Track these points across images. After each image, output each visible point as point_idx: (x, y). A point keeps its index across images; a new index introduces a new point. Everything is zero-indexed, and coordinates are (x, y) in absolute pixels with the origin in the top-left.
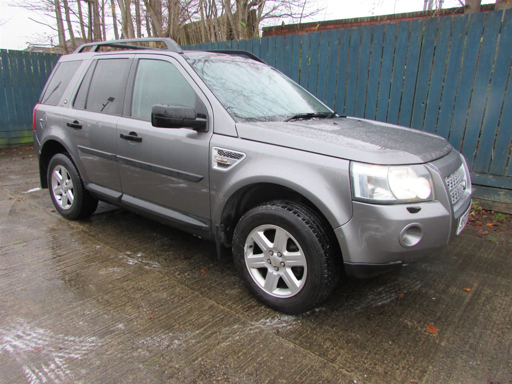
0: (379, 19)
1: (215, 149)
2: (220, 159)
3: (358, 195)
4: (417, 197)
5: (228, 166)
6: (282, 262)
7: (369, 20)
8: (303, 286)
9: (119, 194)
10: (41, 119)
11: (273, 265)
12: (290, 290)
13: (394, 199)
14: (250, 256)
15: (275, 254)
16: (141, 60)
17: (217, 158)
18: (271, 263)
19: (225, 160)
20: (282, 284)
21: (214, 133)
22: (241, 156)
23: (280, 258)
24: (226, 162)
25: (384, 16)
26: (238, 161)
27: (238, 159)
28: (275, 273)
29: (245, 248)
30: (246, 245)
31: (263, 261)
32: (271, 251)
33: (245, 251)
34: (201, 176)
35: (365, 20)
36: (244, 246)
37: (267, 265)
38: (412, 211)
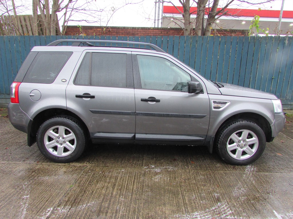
0: (137, 29)
7: (131, 28)
25: (139, 28)
35: (130, 28)
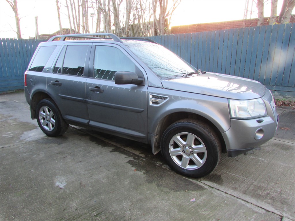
1: (151, 95)
2: (154, 100)
3: (233, 116)
4: (260, 115)
5: (158, 103)
6: (191, 151)
8: (204, 162)
9: (88, 121)
10: (31, 80)
11: (186, 153)
12: (197, 165)
13: (250, 117)
14: (172, 149)
15: (187, 147)
16: (97, 46)
17: (152, 100)
18: (185, 152)
19: (157, 101)
20: (192, 163)
21: (148, 86)
22: (166, 98)
23: (190, 149)
24: (158, 101)
26: (165, 101)
27: (165, 100)
28: (188, 157)
29: (170, 146)
30: (170, 144)
31: (180, 152)
32: (185, 146)
33: (169, 147)
34: (143, 110)
36: (169, 144)
37: (182, 153)
38: (259, 122)
